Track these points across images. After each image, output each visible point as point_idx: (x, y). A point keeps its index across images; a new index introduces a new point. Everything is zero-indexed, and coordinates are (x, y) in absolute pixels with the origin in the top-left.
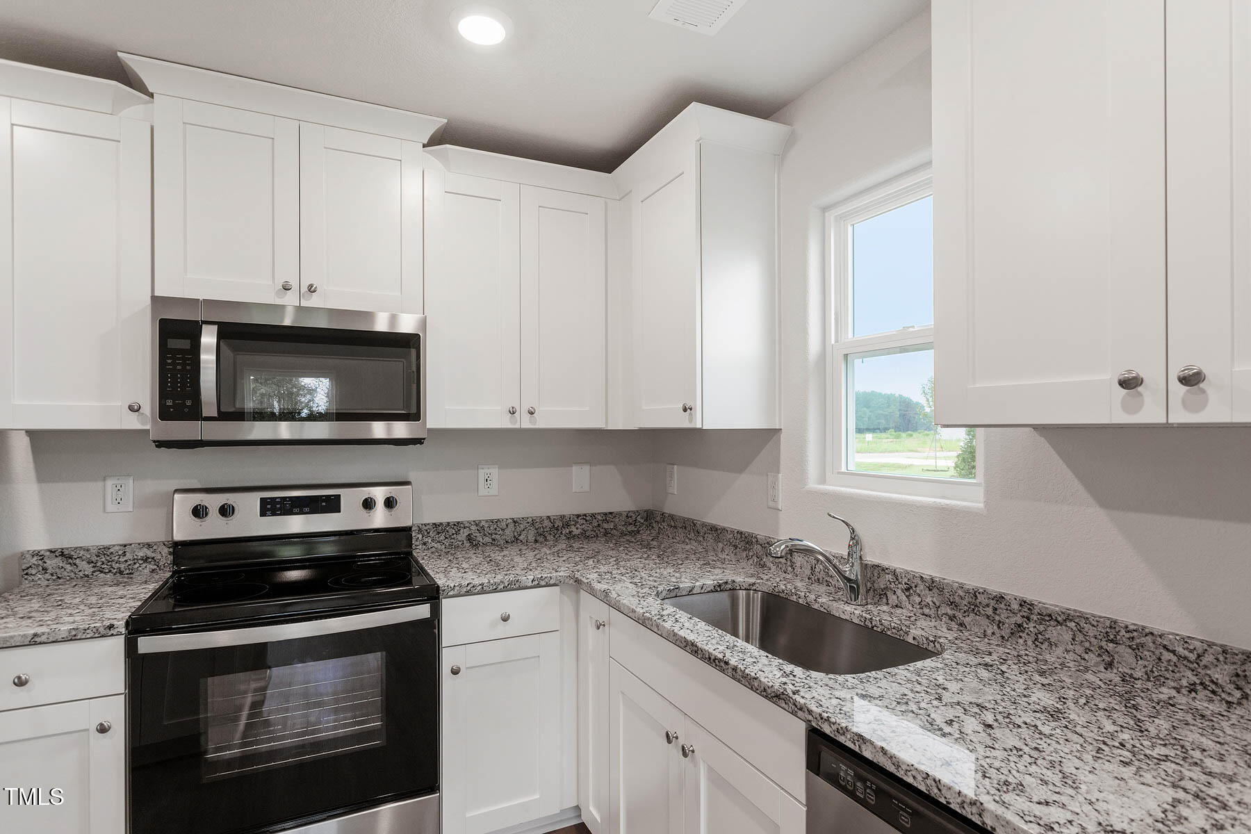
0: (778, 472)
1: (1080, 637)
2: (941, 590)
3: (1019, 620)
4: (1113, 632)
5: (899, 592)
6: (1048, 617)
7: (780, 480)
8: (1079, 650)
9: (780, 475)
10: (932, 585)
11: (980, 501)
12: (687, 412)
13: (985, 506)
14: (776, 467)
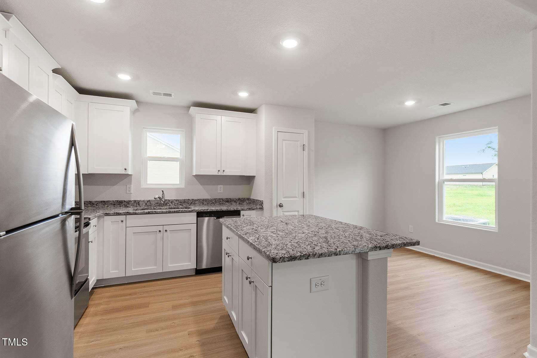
0: (131, 184)
1: (200, 202)
2: (179, 201)
3: (191, 202)
4: (203, 200)
5: (170, 203)
6: (196, 200)
7: (132, 187)
8: (200, 203)
9: (132, 185)
10: (177, 200)
11: (183, 186)
12: (125, 169)
13: (185, 187)
14: (130, 183)
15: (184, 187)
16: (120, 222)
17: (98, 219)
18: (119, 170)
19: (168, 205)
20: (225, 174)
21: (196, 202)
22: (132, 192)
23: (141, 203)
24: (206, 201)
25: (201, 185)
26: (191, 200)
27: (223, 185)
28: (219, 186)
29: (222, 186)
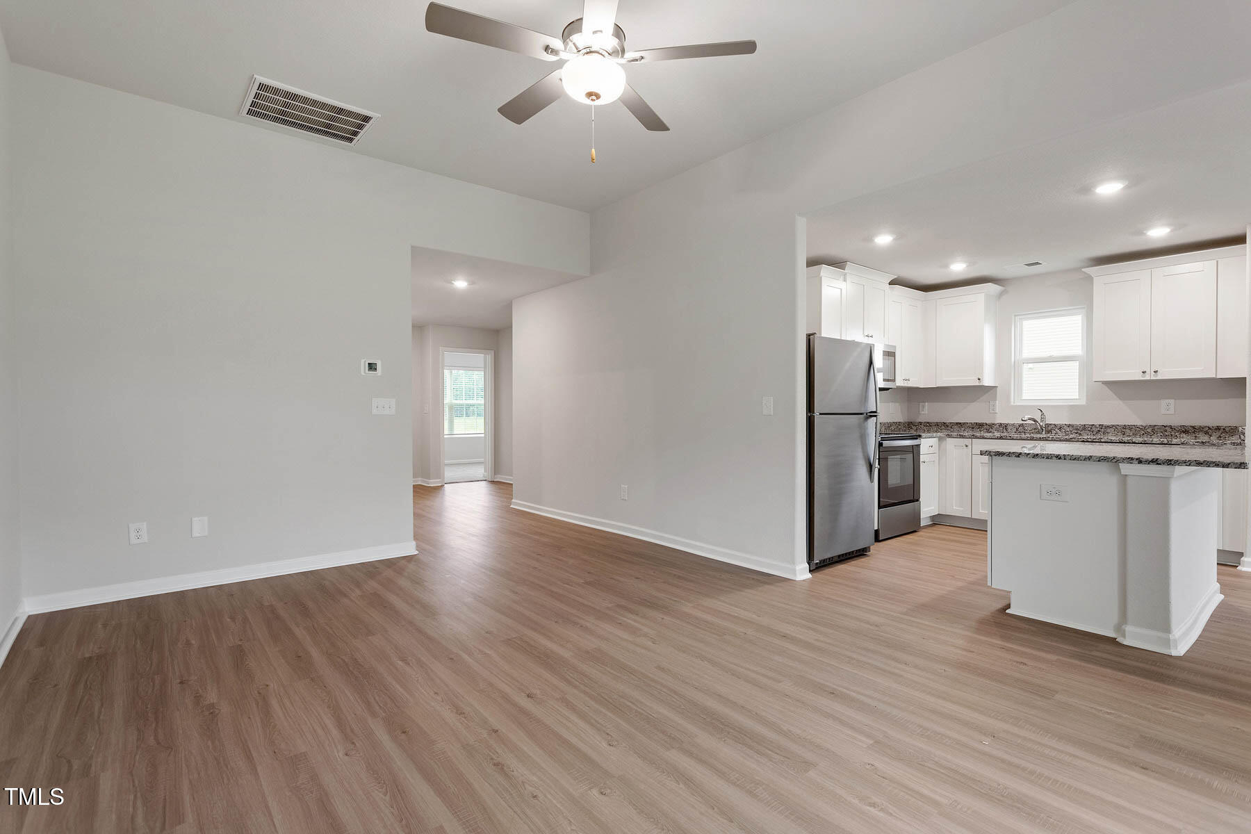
2: (1073, 426)
3: (1099, 429)
4: (1125, 427)
6: (1108, 427)
7: (998, 405)
10: (1069, 426)
11: (1083, 402)
12: (979, 379)
13: (1087, 403)
14: (995, 399)
15: (1085, 403)
16: (964, 446)
17: (939, 440)
18: (970, 381)
19: (1053, 431)
20: (1159, 377)
21: (1108, 431)
22: (997, 411)
23: (1009, 428)
24: (1131, 429)
25: (1120, 399)
26: (1098, 426)
27: (1175, 399)
28: (1164, 402)
29: (1172, 401)
